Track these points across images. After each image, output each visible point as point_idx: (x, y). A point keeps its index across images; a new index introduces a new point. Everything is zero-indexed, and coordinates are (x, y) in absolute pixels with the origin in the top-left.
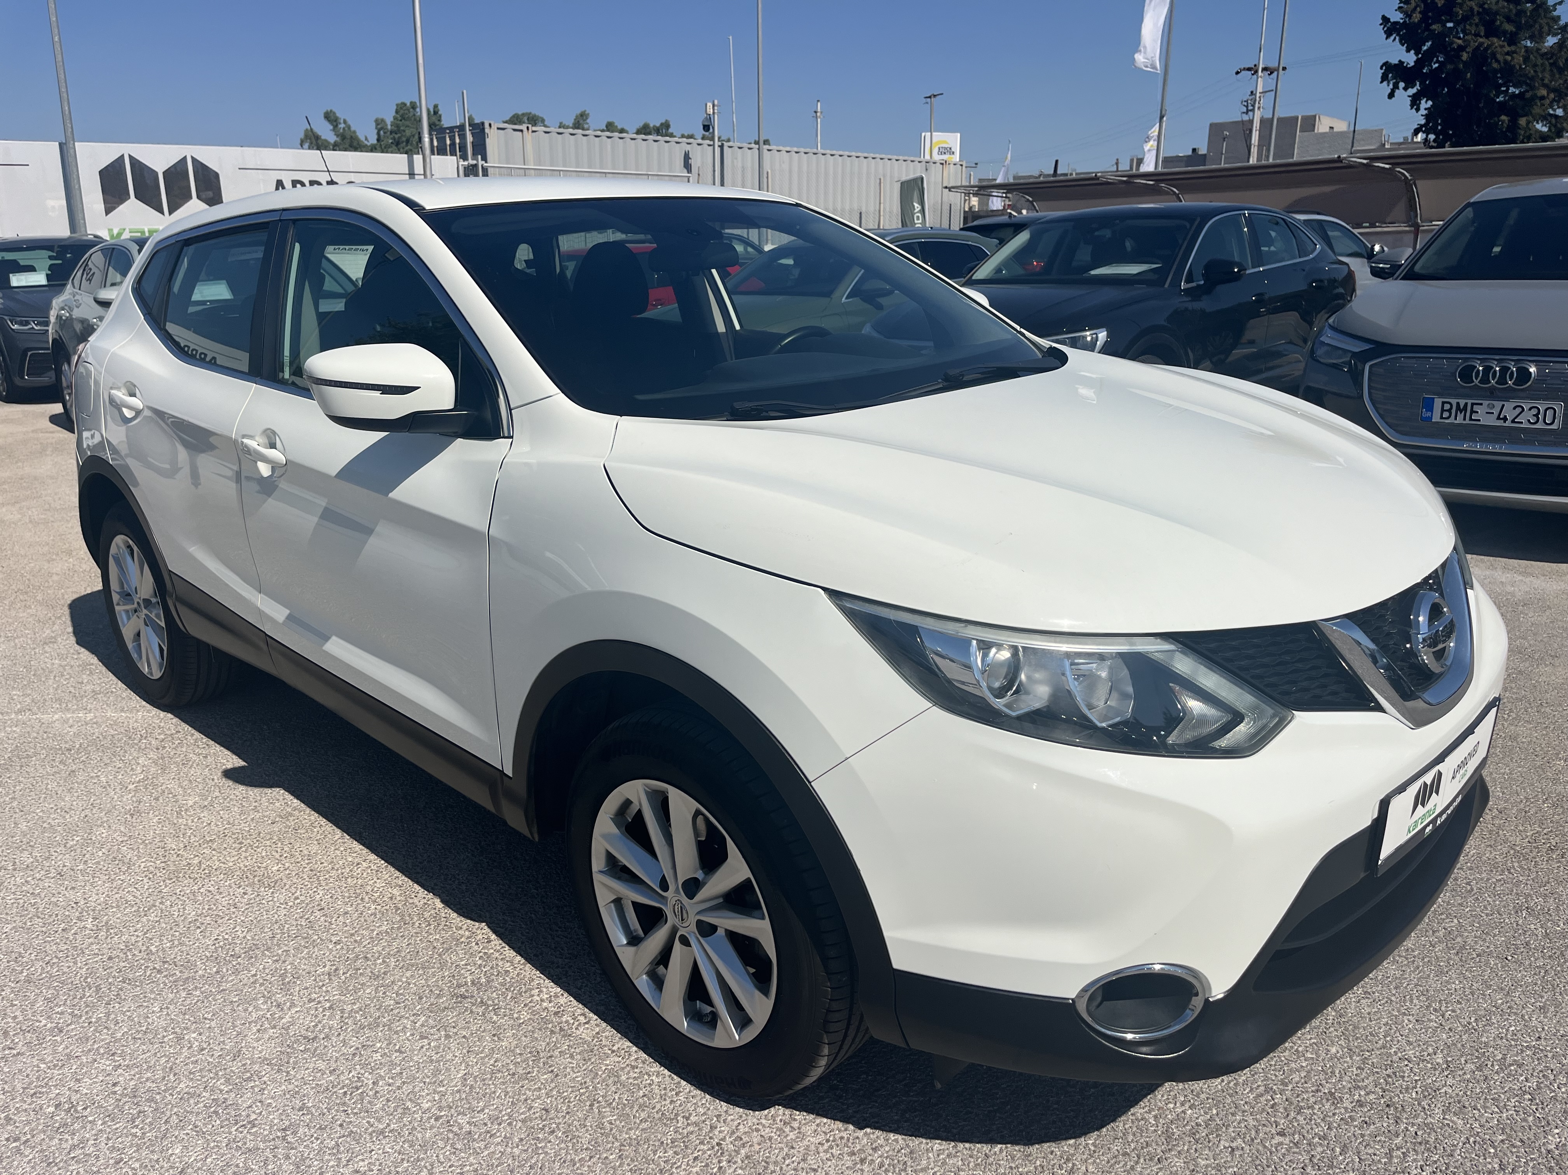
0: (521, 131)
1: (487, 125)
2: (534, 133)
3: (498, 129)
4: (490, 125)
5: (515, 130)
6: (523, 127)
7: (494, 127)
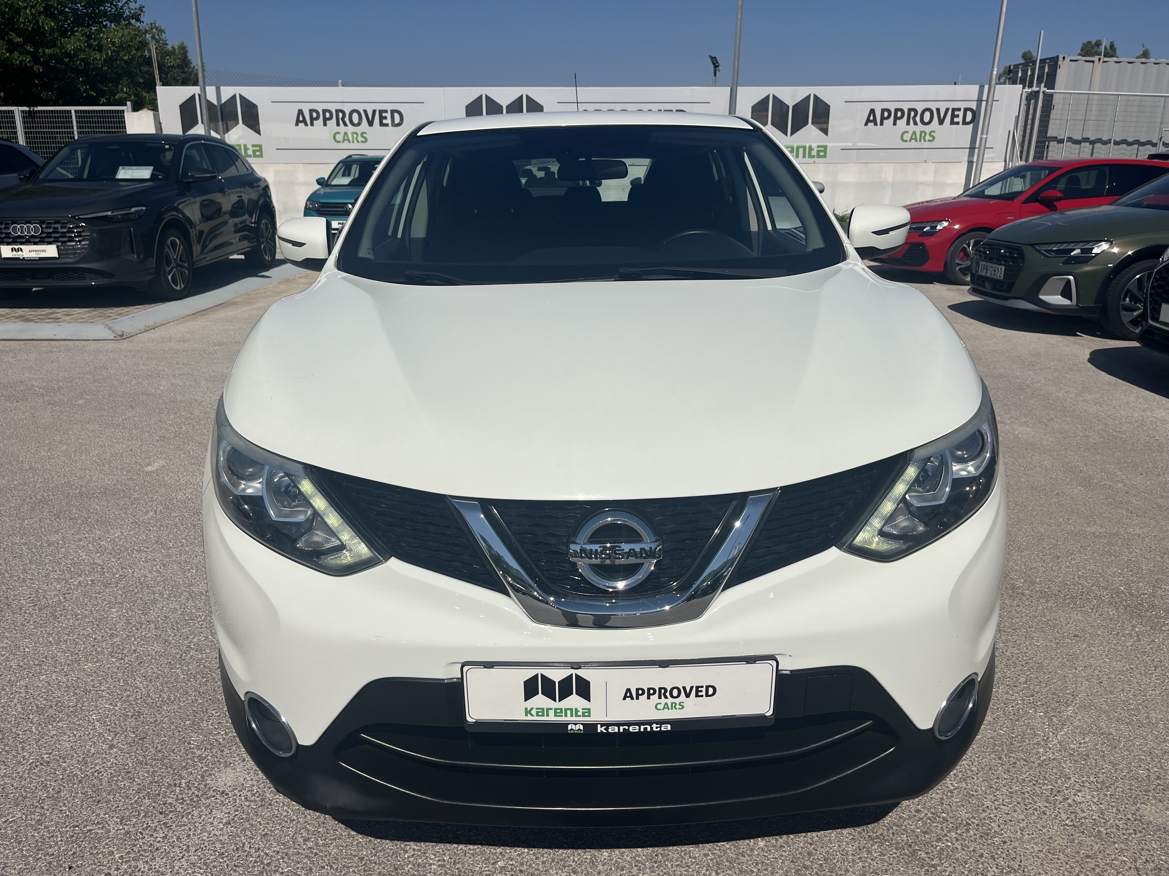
0: (1093, 62)
1: (1061, 58)
2: (1105, 64)
3: (1071, 61)
4: (1064, 58)
5: (1086, 61)
6: (1096, 58)
7: (1067, 59)
